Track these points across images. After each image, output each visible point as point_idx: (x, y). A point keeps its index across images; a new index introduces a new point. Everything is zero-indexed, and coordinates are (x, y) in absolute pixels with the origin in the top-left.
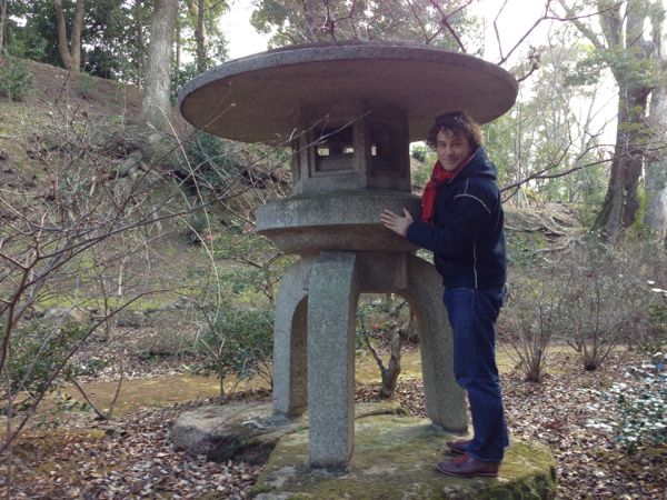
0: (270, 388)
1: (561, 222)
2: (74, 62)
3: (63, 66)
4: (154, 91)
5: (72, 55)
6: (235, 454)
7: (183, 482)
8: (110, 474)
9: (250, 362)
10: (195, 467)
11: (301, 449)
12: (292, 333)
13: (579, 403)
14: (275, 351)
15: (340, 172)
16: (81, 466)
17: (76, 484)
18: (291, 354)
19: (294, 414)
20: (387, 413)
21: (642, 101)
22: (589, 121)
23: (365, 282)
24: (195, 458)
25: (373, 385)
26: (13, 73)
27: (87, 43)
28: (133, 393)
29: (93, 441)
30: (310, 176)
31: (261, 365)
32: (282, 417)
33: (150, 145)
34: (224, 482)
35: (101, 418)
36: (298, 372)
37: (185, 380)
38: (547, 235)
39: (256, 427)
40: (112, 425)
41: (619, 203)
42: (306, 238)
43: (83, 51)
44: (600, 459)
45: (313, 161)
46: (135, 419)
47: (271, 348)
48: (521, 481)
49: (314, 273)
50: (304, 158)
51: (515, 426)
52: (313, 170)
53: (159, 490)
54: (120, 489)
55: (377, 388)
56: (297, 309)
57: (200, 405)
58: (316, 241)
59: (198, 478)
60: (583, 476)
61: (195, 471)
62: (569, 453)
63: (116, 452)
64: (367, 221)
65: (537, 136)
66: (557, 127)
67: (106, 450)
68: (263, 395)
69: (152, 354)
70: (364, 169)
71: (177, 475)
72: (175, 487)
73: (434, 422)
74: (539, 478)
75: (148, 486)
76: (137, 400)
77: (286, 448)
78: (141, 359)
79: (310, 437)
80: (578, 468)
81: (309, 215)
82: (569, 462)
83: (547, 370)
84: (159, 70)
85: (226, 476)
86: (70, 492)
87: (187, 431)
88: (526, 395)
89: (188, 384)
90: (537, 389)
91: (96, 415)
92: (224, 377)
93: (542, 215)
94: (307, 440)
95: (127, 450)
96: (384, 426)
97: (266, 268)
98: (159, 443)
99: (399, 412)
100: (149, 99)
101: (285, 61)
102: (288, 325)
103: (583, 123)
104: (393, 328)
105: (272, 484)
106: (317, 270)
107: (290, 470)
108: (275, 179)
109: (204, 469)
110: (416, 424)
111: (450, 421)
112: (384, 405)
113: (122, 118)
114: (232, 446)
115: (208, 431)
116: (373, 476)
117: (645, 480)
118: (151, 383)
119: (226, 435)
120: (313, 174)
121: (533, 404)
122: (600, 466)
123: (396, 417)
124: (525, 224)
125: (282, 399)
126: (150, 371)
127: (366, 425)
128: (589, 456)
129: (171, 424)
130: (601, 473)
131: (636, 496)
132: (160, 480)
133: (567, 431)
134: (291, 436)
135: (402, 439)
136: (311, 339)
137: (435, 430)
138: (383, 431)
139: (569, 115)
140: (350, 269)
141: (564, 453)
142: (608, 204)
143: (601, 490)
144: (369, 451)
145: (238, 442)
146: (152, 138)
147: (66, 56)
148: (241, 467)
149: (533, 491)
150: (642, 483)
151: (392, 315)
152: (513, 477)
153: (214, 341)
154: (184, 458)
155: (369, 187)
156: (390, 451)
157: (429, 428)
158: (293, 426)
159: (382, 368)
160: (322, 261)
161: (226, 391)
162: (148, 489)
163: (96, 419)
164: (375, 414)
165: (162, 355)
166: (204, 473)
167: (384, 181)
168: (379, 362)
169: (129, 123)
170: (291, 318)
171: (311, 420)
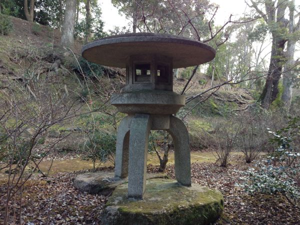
0: (114, 166)
1: (244, 97)
2: (30, 17)
3: (26, 19)
4: (66, 32)
5: (29, 13)
6: (99, 191)
7: (78, 202)
8: (49, 198)
9: (106, 155)
10: (83, 196)
11: (125, 190)
12: (124, 144)
13: (241, 176)
14: (117, 152)
15: (145, 82)
16: (38, 195)
17: (37, 201)
18: (123, 153)
19: (123, 177)
20: (161, 177)
21: (282, 46)
22: (260, 52)
23: (153, 126)
24: (83, 193)
25: (157, 166)
26: (4, 23)
27: (37, 8)
28: (56, 166)
29: (42, 185)
30: (133, 83)
31: (110, 156)
32: (118, 178)
33: (64, 57)
34: (95, 202)
35: (44, 176)
36: (125, 160)
37: (78, 161)
38: (238, 103)
39: (107, 181)
40: (49, 179)
41: (270, 90)
42: (130, 108)
43: (35, 11)
44: (244, 199)
45: (134, 77)
46: (58, 177)
47: (115, 150)
48: (208, 204)
49: (133, 122)
50: (131, 76)
51: (212, 185)
52: (134, 81)
53: (69, 204)
54: (54, 203)
55: (158, 168)
56: (126, 135)
57: (85, 172)
58: (134, 110)
59: (84, 200)
60: (236, 204)
61: (83, 198)
62: (232, 195)
63: (51, 189)
64: (154, 103)
65: (237, 58)
66: (246, 54)
67: (47, 189)
68: (111, 169)
69: (64, 150)
70: (154, 81)
71: (76, 199)
72: (75, 203)
73: (178, 181)
74: (216, 204)
75: (65, 203)
76: (57, 169)
77: (119, 190)
78: (59, 152)
79: (129, 186)
80: (235, 201)
81: (132, 100)
82: (231, 199)
83: (231, 162)
84: (69, 23)
85: (95, 200)
86: (34, 204)
87: (80, 182)
88: (220, 172)
89: (79, 163)
90: (224, 170)
91: (42, 175)
92: (95, 161)
93: (236, 94)
94: (127, 187)
95: (56, 189)
96: (158, 182)
97: (114, 116)
98: (69, 186)
99: (166, 177)
100: (64, 36)
101: (124, 41)
102: (122, 141)
103: (258, 53)
104: (165, 143)
105: (113, 203)
106: (134, 121)
107: (121, 198)
108: (119, 74)
109: (86, 197)
110: (171, 182)
111: (184, 181)
112: (160, 174)
113: (52, 44)
114: (98, 188)
115: (89, 182)
116: (152, 201)
117: (261, 207)
118: (63, 162)
119: (95, 184)
120: (134, 82)
121: (222, 176)
122: (243, 201)
123: (164, 179)
124: (229, 98)
125: (118, 171)
126: (62, 157)
127: (152, 182)
128: (240, 197)
129: (73, 179)
130: (244, 204)
131: (255, 213)
132: (69, 201)
133: (234, 187)
134: (122, 185)
135: (164, 187)
136: (130, 148)
137: (178, 184)
138: (158, 184)
139: (252, 50)
140: (147, 121)
141: (230, 196)
142: (265, 90)
143: (242, 210)
144: (152, 192)
145: (100, 187)
146: (65, 54)
147: (27, 14)
148: (101, 197)
149: (213, 209)
150: (260, 208)
151: (165, 138)
152: (206, 203)
153: (91, 146)
154: (78, 193)
155: (156, 89)
156: (160, 192)
157: (176, 184)
158: (123, 181)
159: (160, 159)
160: (136, 118)
161: (96, 167)
162: (64, 204)
163: (42, 177)
164: (156, 178)
165: (67, 150)
166: (86, 199)
167: (162, 86)
168: (159, 157)
169: (55, 47)
170: (123, 139)
171: (129, 179)
